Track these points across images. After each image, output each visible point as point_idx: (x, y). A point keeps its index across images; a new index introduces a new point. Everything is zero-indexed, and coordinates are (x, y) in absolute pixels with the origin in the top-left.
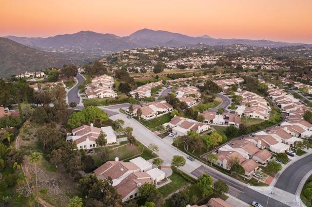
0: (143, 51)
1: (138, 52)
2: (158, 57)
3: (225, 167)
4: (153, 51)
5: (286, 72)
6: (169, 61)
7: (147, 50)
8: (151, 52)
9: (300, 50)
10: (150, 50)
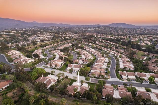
0: (10, 32)
1: (7, 33)
2: (21, 35)
3: (97, 77)
4: (16, 32)
5: (82, 39)
6: (29, 37)
7: (13, 32)
8: (15, 33)
9: (77, 28)
10: (14, 32)
